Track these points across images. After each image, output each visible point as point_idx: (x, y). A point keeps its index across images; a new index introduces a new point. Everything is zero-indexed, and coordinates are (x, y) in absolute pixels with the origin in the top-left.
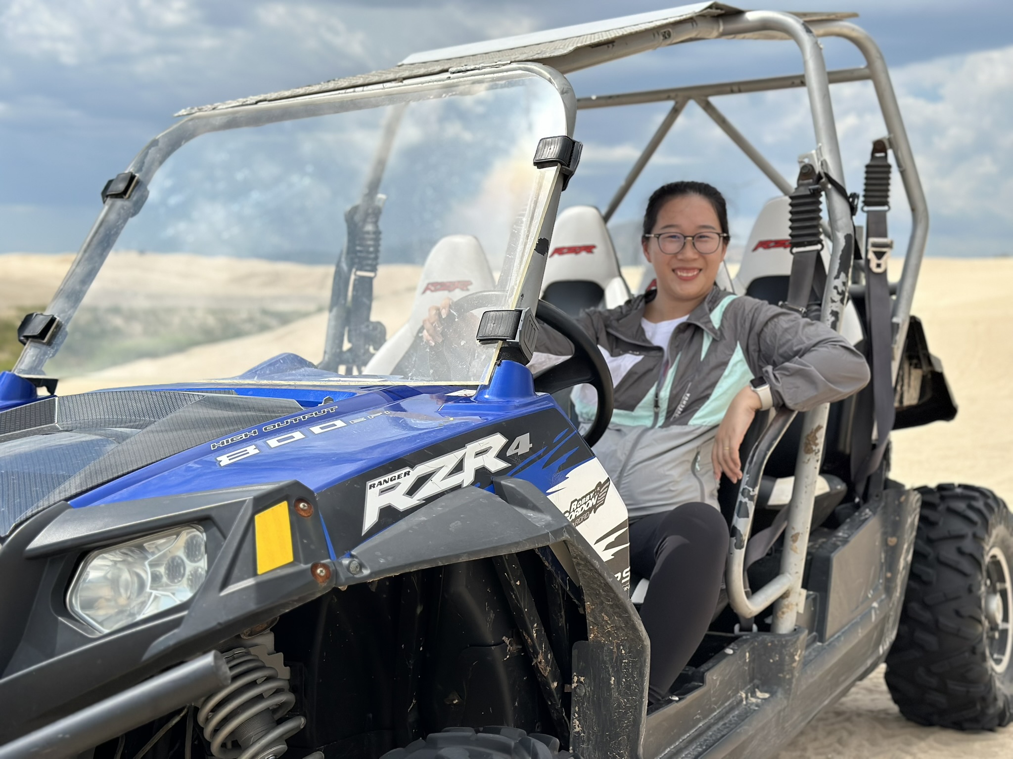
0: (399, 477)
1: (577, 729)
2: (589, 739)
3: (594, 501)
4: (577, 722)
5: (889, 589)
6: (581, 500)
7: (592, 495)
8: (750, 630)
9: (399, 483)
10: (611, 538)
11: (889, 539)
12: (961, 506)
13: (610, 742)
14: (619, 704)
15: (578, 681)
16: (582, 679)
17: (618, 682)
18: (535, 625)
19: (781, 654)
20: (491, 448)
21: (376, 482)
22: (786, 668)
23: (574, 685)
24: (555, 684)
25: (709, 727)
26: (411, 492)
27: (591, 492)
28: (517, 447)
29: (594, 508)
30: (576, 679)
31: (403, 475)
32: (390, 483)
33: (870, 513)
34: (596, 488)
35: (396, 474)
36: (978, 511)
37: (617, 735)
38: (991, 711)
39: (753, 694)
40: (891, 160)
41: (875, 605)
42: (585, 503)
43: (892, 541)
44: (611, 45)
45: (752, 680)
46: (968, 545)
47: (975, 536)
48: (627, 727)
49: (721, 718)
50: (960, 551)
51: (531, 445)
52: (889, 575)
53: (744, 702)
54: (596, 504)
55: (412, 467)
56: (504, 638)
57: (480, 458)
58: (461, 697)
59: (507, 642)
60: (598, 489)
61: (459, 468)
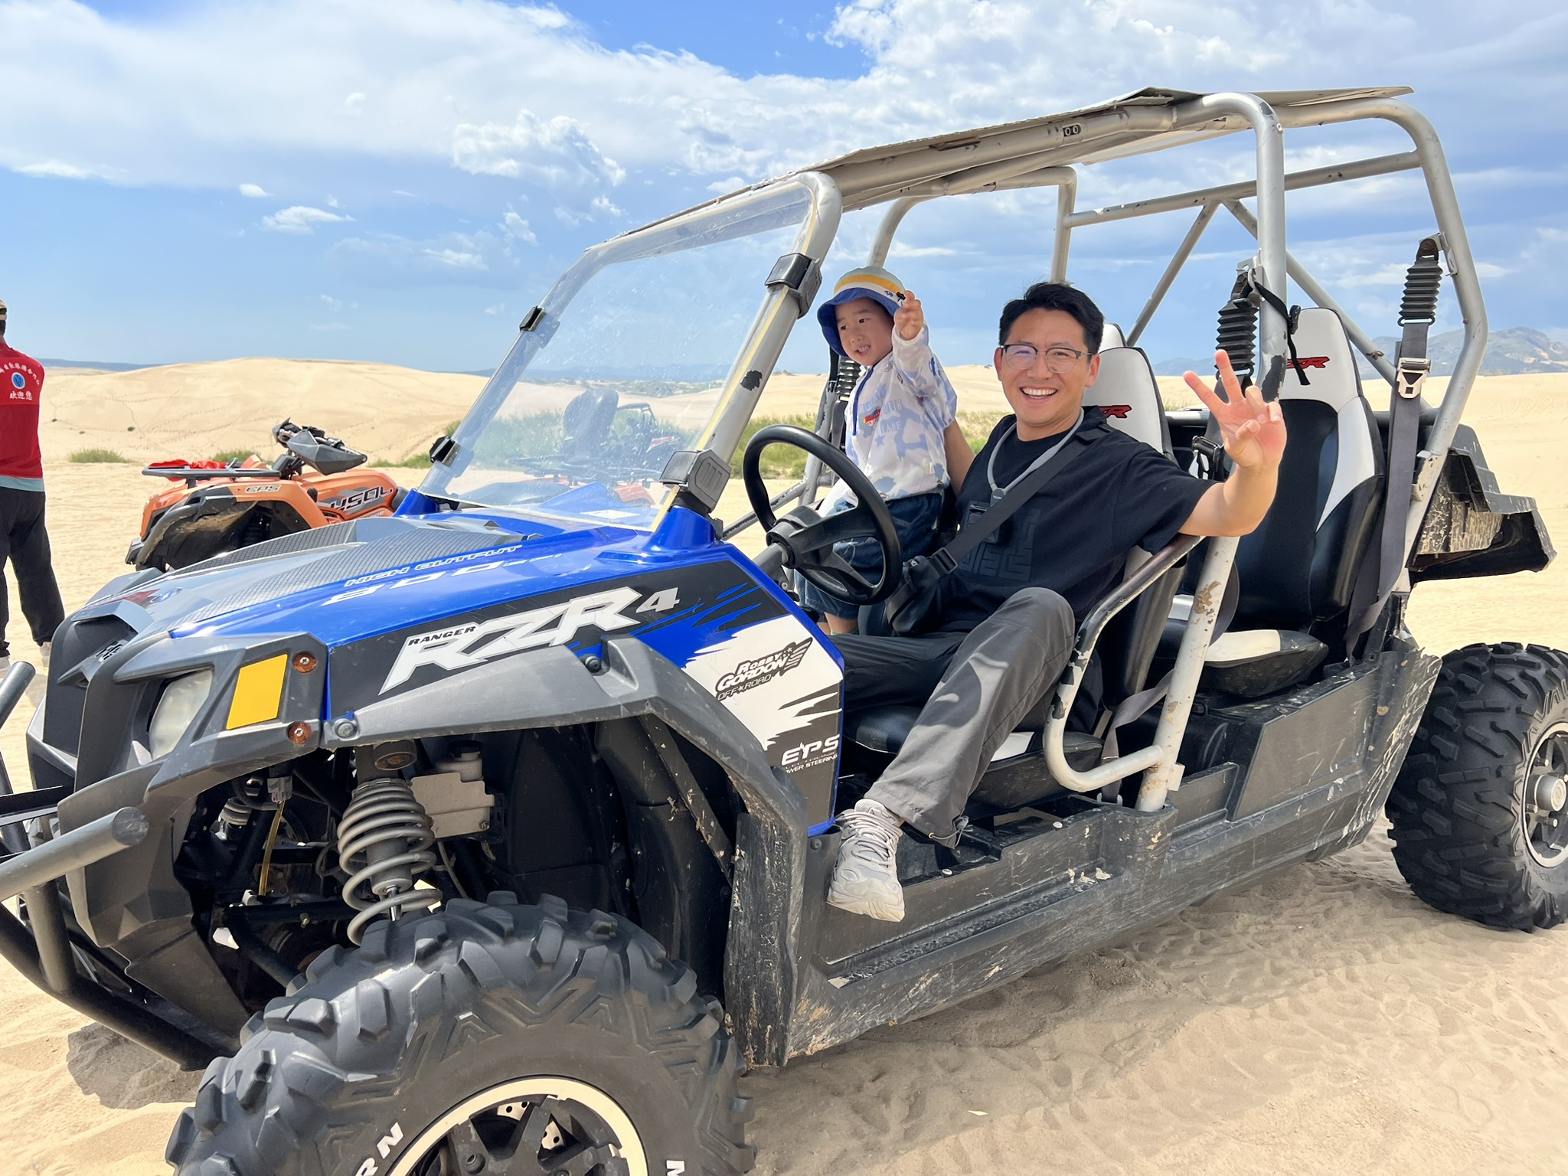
0: (457, 633)
1: (737, 904)
2: (746, 917)
3: (781, 663)
4: (737, 897)
5: (1369, 763)
6: (758, 661)
7: (777, 656)
8: (1115, 801)
9: (456, 640)
10: (811, 703)
11: (1379, 707)
12: (1512, 674)
13: (763, 924)
14: (771, 887)
15: (740, 854)
16: (743, 853)
17: (771, 864)
18: (691, 791)
19: (1133, 833)
20: (611, 603)
21: (422, 637)
22: (1138, 850)
23: (737, 858)
24: (722, 853)
25: (1002, 906)
26: (469, 650)
27: (778, 653)
28: (656, 603)
29: (782, 671)
30: (738, 851)
31: (463, 632)
32: (442, 640)
33: (1353, 677)
34: (787, 648)
35: (454, 629)
36: (1535, 682)
37: (768, 920)
38: (1520, 910)
39: (1090, 872)
40: (1442, 264)
41: (1340, 781)
42: (765, 665)
43: (1382, 710)
44: (972, 147)
45: (1094, 856)
46: (1507, 722)
47: (1518, 711)
48: (777, 913)
49: (1025, 896)
50: (1494, 728)
51: (678, 601)
52: (1371, 748)
53: (1072, 881)
54: (785, 666)
55: (479, 622)
56: (669, 799)
57: (591, 614)
58: (642, 850)
59: (672, 803)
60: (790, 650)
61: (554, 624)
